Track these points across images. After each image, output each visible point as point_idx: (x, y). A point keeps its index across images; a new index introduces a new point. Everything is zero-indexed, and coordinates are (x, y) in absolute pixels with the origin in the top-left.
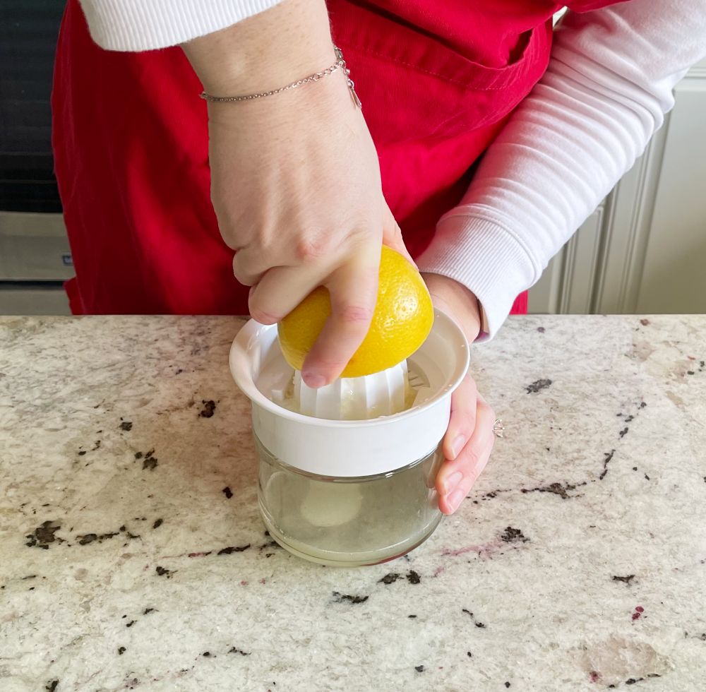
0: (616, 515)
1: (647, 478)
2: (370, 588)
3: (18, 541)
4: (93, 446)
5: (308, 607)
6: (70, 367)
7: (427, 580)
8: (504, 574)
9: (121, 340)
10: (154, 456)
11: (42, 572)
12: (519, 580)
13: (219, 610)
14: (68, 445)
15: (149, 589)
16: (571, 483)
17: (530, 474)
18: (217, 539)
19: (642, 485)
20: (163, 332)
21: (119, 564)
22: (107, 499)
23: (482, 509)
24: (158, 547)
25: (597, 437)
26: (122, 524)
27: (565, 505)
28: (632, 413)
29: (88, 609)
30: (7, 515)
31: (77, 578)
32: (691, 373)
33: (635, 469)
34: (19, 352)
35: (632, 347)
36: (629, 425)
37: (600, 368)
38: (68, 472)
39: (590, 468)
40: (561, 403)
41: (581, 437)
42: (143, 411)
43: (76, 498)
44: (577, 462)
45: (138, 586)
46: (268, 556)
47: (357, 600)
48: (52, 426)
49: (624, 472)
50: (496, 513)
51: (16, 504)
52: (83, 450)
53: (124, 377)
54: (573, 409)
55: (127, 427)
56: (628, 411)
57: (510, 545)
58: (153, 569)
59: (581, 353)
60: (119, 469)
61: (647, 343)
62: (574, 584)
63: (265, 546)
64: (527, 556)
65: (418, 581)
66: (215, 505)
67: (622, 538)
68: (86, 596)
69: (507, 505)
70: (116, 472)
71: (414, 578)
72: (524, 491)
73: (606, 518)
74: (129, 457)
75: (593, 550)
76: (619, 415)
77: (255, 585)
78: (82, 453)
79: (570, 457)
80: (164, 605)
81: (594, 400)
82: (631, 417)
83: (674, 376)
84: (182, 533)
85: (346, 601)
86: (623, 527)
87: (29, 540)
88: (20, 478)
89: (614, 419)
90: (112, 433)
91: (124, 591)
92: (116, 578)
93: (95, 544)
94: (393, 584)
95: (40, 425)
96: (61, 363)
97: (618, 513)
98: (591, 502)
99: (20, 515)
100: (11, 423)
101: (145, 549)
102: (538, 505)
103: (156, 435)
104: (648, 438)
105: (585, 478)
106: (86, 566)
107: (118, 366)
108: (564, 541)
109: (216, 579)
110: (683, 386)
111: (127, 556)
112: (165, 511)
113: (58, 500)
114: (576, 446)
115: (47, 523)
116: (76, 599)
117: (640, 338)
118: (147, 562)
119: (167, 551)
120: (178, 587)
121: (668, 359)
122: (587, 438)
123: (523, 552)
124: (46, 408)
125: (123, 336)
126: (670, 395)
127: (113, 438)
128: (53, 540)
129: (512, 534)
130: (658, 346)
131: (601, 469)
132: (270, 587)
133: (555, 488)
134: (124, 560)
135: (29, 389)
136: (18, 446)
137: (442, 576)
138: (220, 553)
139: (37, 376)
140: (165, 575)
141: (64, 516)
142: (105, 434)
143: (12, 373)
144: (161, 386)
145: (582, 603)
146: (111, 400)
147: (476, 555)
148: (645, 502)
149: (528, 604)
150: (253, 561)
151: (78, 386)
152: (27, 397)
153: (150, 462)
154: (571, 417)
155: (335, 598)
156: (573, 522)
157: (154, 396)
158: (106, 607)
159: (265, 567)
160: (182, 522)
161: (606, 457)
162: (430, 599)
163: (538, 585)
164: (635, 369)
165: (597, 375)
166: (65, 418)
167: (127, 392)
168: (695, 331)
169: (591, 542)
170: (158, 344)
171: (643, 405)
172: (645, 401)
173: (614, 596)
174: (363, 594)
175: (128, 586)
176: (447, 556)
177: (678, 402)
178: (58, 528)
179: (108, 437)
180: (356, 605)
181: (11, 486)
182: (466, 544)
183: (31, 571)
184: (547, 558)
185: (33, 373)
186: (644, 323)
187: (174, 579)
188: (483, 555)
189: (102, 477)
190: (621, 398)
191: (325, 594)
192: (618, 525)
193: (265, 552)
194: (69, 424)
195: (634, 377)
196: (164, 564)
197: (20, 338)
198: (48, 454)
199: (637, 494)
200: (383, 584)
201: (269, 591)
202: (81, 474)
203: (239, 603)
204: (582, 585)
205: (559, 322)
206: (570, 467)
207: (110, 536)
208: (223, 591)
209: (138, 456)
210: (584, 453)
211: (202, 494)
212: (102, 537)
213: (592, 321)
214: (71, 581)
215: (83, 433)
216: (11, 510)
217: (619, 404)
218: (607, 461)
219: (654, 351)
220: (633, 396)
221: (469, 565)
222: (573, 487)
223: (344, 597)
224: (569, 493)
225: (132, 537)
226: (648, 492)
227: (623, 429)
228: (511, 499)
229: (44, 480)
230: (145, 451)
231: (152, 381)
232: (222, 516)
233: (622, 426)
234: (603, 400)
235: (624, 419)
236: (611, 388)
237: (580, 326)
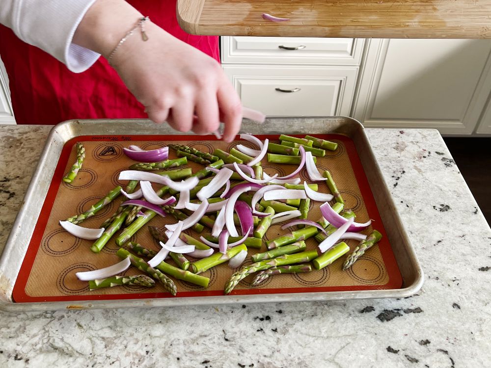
1: (407, 206)
19: (406, 209)
28: (399, 176)
32: (424, 157)
33: (402, 202)
35: (397, 144)
36: (398, 181)
37: (383, 154)
49: (397, 203)
56: (397, 175)
61: (404, 142)
76: (393, 177)
82: (399, 178)
83: (417, 159)
89: (391, 179)
104: (407, 188)
110: (421, 163)
117: (400, 140)
121: (414, 150)
126: (416, 167)
130: (408, 144)
148: (407, 217)
164: (398, 155)
165: (382, 158)
168: (425, 137)
171: (404, 172)
172: (405, 170)
177: (419, 171)
186: (402, 132)
190: (394, 169)
195: (399, 158)
199: (403, 213)
213: (377, 131)
217: (393, 172)
219: (406, 146)
220: (399, 168)
226: (409, 213)
227: (395, 183)
233: (395, 182)
234: (385, 169)
235: (395, 178)
236: (388, 164)
237: (372, 134)
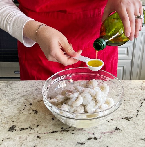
0: (140, 124)
2: (85, 141)
3: (7, 130)
4: (24, 109)
5: (71, 145)
6: (19, 92)
7: (98, 139)
8: (116, 138)
9: (30, 86)
10: (37, 111)
11: (11, 137)
12: (119, 139)
13: (51, 146)
14: (18, 108)
15: (35, 141)
16: (130, 117)
17: (120, 115)
18: (51, 129)
20: (39, 84)
21: (29, 135)
22: (26, 120)
23: (110, 123)
24: (38, 131)
25: (135, 107)
26: (30, 126)
27: (129, 122)
29: (21, 146)
30: (4, 124)
31: (19, 138)
33: (144, 114)
34: (8, 88)
35: (141, 87)
36: (142, 104)
37: (135, 92)
38: (18, 114)
39: (134, 114)
40: (126, 99)
41: (132, 107)
42: (34, 101)
43: (20, 120)
44: (131, 112)
45: (33, 140)
46: (62, 133)
47: (82, 144)
48: (15, 104)
49: (141, 115)
50: (113, 124)
51: (6, 121)
52: (21, 109)
53: (31, 94)
54: (129, 101)
55: (31, 104)
56: (142, 101)
57: (117, 131)
58: (36, 136)
59: (130, 88)
60: (29, 113)
62: (132, 140)
63: (61, 131)
64: (121, 134)
65: (96, 140)
66: (50, 122)
67: (142, 130)
68: (21, 143)
69: (116, 122)
70: (29, 114)
71: (95, 139)
72: (119, 119)
73: (138, 125)
74: (31, 111)
75: (136, 132)
76: (140, 102)
77: (59, 140)
78: (21, 110)
79: (129, 111)
80: (39, 145)
81: (134, 99)
84: (43, 128)
85: (80, 144)
86: (142, 127)
87: (9, 130)
88: (7, 116)
90: (28, 106)
91: (30, 141)
92: (28, 138)
93: (23, 131)
94: (90, 140)
95: (12, 104)
96: (17, 91)
97: (141, 124)
98: (135, 121)
99: (7, 124)
100: (6, 104)
101: (35, 132)
102: (123, 122)
103: (37, 106)
105: (133, 116)
106: (21, 136)
107: (29, 91)
108: (129, 130)
109: (51, 139)
111: (31, 133)
112: (39, 123)
113: (15, 121)
114: (130, 109)
115: (13, 126)
116: (19, 143)
117: (143, 85)
118: (35, 135)
119: (39, 132)
120: (42, 141)
122: (133, 107)
123: (120, 133)
124: (13, 100)
125: (30, 85)
127: (28, 107)
128: (14, 130)
129: (117, 129)
131: (136, 114)
132: (63, 141)
133: (126, 118)
134: (30, 134)
135: (10, 96)
136: (7, 109)
137: (102, 139)
138: (51, 133)
139: (12, 93)
140: (39, 138)
141: (17, 124)
142: (26, 106)
143: (6, 93)
144: (38, 96)
145: (134, 145)
146: (28, 99)
147: (109, 134)
149: (122, 145)
150: (59, 134)
151: (21, 96)
152: (10, 98)
153: (36, 112)
154: (129, 102)
155: (77, 143)
156: (131, 126)
157: (37, 98)
158: (26, 145)
159: (61, 136)
160: (43, 126)
161: (137, 111)
162: (99, 144)
163: (124, 141)
164: (142, 92)
166: (18, 102)
167: (31, 97)
169: (135, 130)
170: (38, 87)
173: (141, 143)
174: (84, 142)
175: (30, 140)
176: (103, 134)
178: (15, 127)
179: (27, 107)
180: (82, 145)
181: (5, 118)
182: (107, 131)
183: (9, 137)
184: (125, 134)
185: (11, 93)
186: (144, 82)
187: (41, 139)
188: (111, 133)
189: (25, 115)
190: (140, 98)
191: (75, 142)
192: (141, 127)
193: (61, 132)
194: (18, 104)
195: (142, 94)
196: (39, 135)
197: (8, 85)
198: (14, 110)
200: (88, 140)
201: (62, 141)
202: (21, 115)
203: (56, 144)
204: (134, 141)
205: (125, 82)
206: (129, 114)
207: (27, 129)
208: (52, 141)
209: (33, 111)
210: (132, 111)
211: (47, 119)
212: (25, 129)
214: (18, 139)
215: (21, 106)
216: (5, 123)
217: (139, 100)
218: (138, 112)
220: (142, 98)
221: (108, 136)
222: (130, 118)
223: (80, 143)
224: (129, 119)
225: (32, 129)
228: (116, 121)
229: (13, 116)
230: (35, 109)
231: (36, 94)
232: (52, 124)
233: (140, 104)
234: (136, 99)
235: (141, 103)
236: (137, 96)
237: (130, 83)
